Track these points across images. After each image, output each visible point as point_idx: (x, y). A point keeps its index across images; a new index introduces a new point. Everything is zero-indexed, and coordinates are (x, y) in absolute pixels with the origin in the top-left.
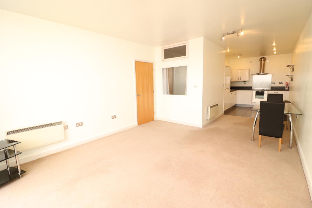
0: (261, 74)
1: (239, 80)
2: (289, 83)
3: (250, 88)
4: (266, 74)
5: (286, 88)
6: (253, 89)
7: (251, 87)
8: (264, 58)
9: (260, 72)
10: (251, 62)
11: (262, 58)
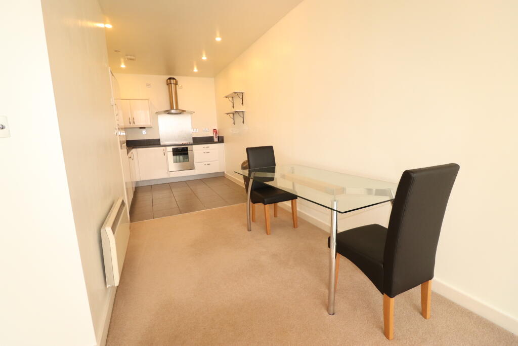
0: (173, 111)
1: (132, 125)
2: (217, 129)
3: (155, 143)
4: (182, 112)
5: (216, 140)
6: (162, 143)
7: (159, 140)
8: (174, 79)
9: (172, 108)
10: (148, 85)
11: (170, 79)
